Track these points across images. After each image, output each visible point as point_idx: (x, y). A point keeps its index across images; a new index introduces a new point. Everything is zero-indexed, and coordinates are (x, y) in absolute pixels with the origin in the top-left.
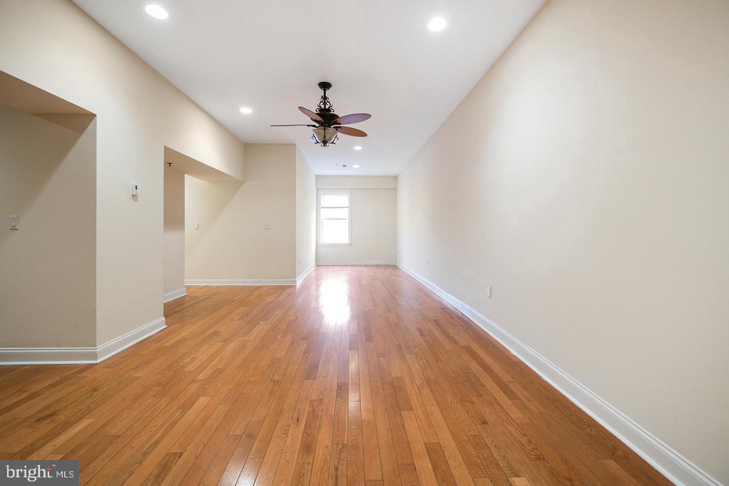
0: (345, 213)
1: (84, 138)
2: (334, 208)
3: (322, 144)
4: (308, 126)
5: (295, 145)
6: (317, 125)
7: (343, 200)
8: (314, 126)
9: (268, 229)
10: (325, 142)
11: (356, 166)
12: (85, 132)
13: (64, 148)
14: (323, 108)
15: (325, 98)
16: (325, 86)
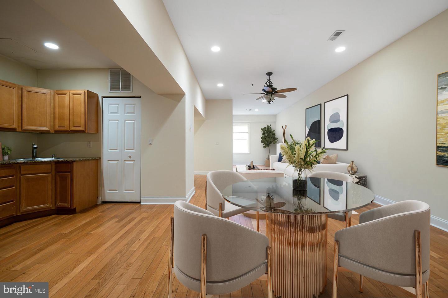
0: (246, 136)
1: (180, 104)
2: (241, 133)
3: (268, 103)
4: (261, 94)
5: (232, 100)
6: (266, 93)
7: (245, 128)
8: (264, 94)
9: (218, 145)
10: (269, 102)
11: (257, 110)
12: (181, 101)
13: (172, 109)
14: (268, 85)
15: (269, 80)
16: (269, 74)
